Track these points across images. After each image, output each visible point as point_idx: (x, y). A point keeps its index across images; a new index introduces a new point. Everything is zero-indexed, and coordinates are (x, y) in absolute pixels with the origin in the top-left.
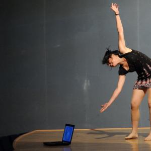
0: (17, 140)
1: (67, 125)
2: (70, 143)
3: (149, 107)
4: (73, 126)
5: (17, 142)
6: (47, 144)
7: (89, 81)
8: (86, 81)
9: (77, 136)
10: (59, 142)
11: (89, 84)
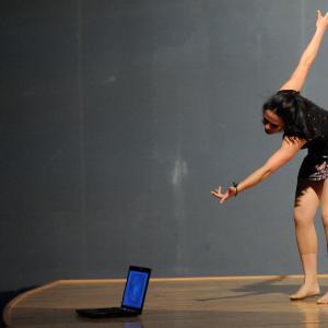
0: (14, 304)
1: (133, 268)
2: (139, 311)
3: (325, 226)
4: (148, 271)
5: (14, 309)
6: (86, 315)
7: (185, 164)
8: (178, 163)
9: (157, 296)
10: (114, 308)
11: (185, 171)
